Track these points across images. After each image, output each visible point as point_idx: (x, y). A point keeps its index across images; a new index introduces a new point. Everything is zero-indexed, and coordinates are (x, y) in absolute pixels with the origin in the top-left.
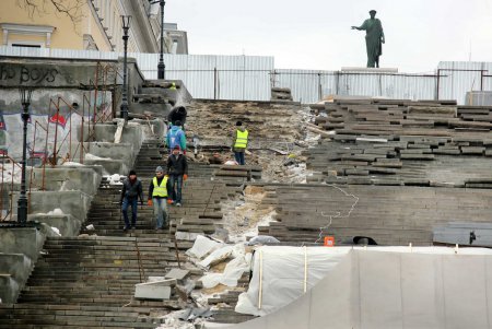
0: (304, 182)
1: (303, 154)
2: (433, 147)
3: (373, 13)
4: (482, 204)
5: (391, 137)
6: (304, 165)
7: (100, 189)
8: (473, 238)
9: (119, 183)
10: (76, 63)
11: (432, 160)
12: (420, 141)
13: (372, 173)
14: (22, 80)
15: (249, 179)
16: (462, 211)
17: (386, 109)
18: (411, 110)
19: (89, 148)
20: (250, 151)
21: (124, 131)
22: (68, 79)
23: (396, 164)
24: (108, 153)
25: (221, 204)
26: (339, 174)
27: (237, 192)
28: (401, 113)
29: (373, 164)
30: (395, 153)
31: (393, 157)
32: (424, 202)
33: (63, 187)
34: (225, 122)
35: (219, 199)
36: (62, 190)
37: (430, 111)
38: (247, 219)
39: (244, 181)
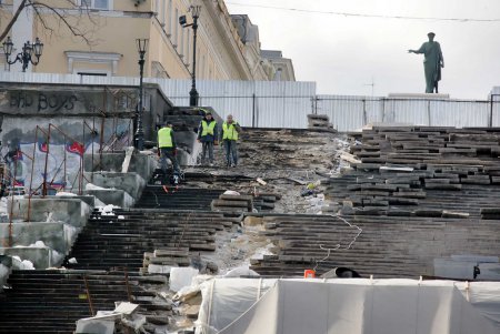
0: (320, 213)
1: (323, 183)
2: (461, 176)
3: (431, 35)
5: (419, 165)
6: (322, 195)
7: (90, 221)
8: (477, 272)
9: (111, 214)
10: (96, 89)
11: (459, 190)
12: (449, 169)
13: (391, 203)
14: (40, 107)
15: (250, 210)
16: (471, 244)
17: (426, 136)
18: (454, 138)
19: (92, 178)
20: (266, 180)
21: (133, 160)
22: (87, 106)
23: (419, 194)
24: (113, 183)
25: (215, 236)
26: (355, 205)
27: (235, 223)
28: (443, 140)
29: (394, 194)
30: (419, 183)
31: (416, 186)
32: (432, 234)
33: (49, 218)
34: (254, 151)
35: (213, 231)
36: (48, 221)
37: (473, 139)
38: (242, 252)
39: (244, 212)
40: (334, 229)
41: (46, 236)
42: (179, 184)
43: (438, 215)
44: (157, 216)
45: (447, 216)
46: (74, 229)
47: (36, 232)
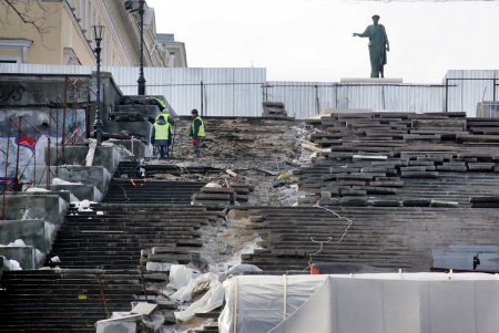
0: (296, 204)
1: (295, 174)
2: (437, 163)
3: (376, 18)
4: (488, 225)
5: (392, 154)
6: (296, 186)
7: (67, 217)
8: (477, 262)
9: (89, 210)
10: (44, 78)
11: (434, 178)
12: (423, 157)
13: (369, 193)
15: (232, 203)
16: (465, 233)
17: (388, 123)
18: (416, 124)
19: (57, 172)
20: (236, 171)
21: (97, 153)
22: (36, 97)
23: (397, 183)
24: (79, 177)
25: (201, 230)
26: (333, 195)
27: (219, 216)
28: (405, 126)
29: (371, 183)
30: (395, 171)
31: (393, 175)
32: (424, 224)
33: (25, 216)
34: (211, 141)
35: (198, 225)
36: (24, 218)
37: (437, 125)
38: (229, 247)
39: (227, 205)
40: (323, 221)
41: (26, 234)
42: (146, 177)
43: (426, 204)
44: (138, 211)
45: (435, 205)
46: (53, 226)
47: (15, 231)
